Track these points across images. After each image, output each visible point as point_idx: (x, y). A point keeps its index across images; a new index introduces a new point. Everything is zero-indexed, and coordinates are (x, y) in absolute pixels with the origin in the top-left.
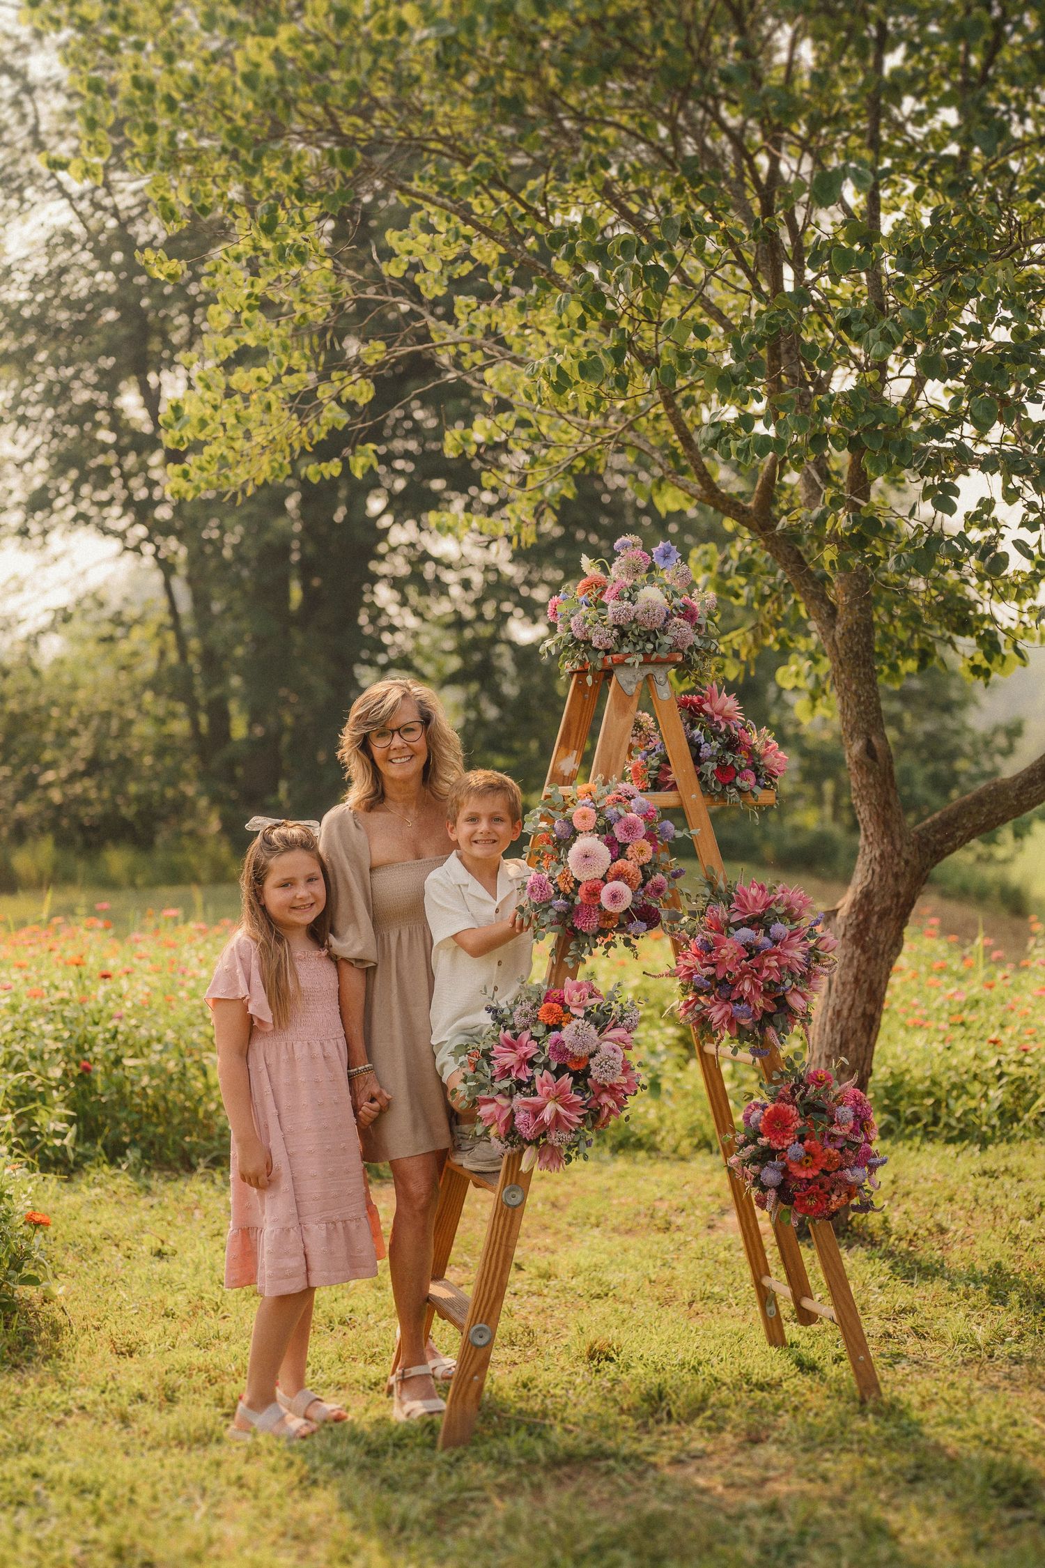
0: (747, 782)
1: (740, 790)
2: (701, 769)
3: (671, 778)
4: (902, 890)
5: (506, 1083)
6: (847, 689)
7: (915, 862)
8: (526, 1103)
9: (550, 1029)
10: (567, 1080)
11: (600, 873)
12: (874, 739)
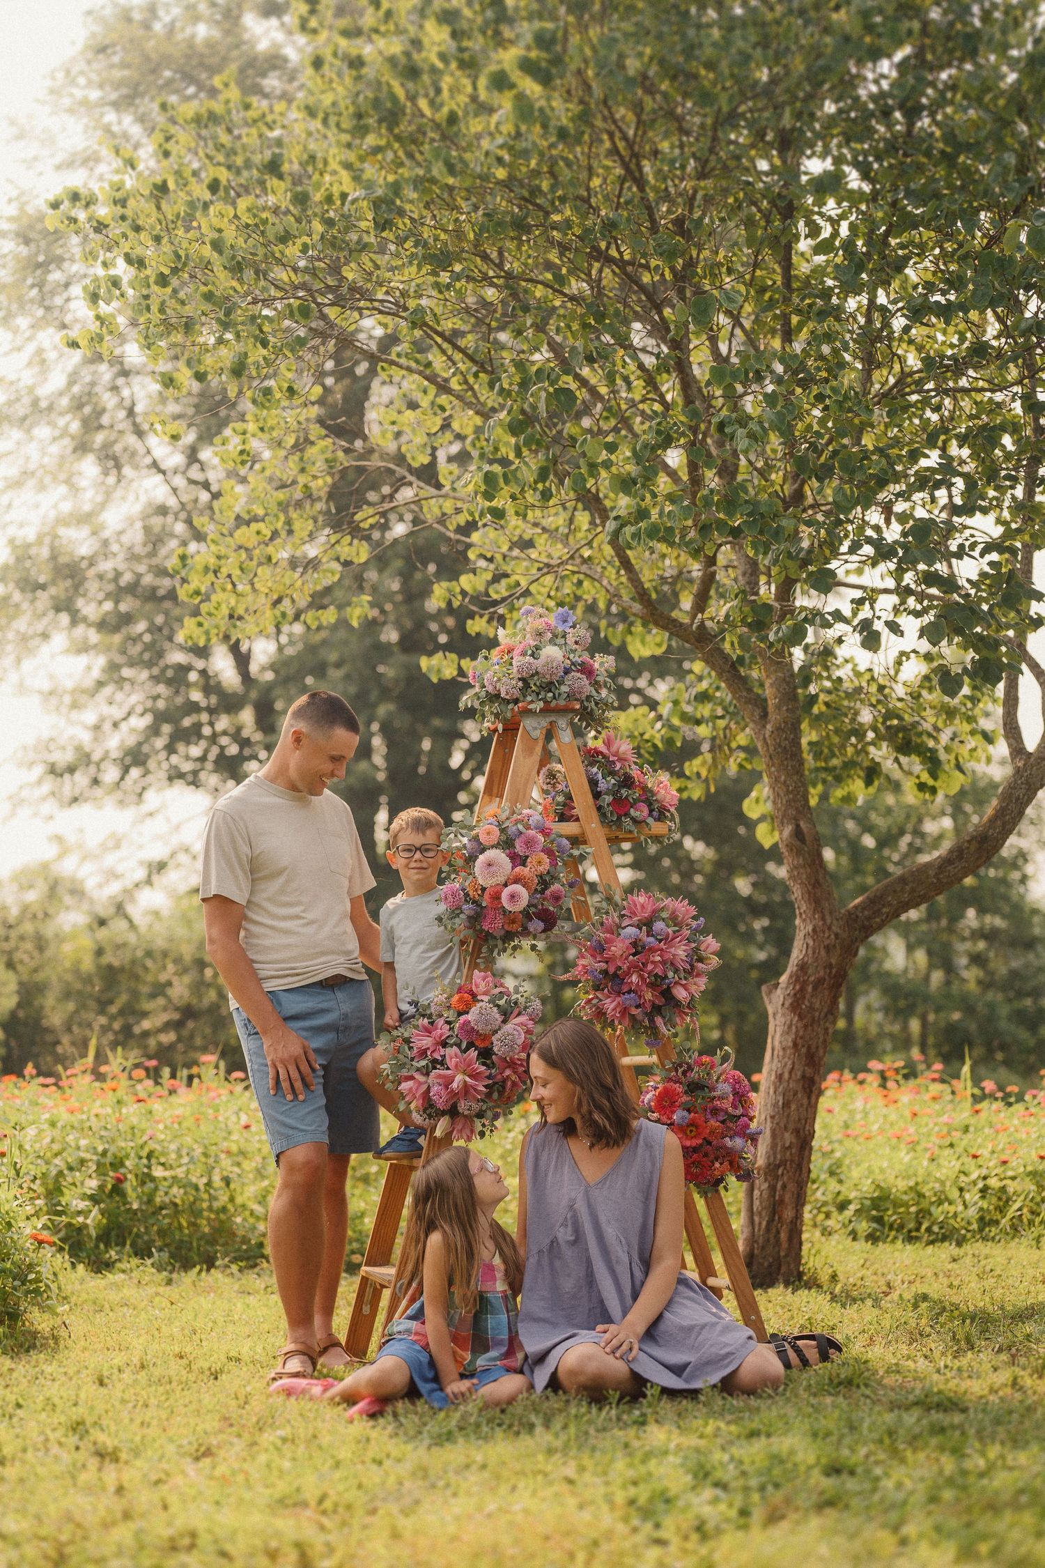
0: (640, 812)
1: (634, 821)
2: (600, 802)
3: (575, 812)
4: (833, 961)
5: (423, 1063)
6: (777, 779)
7: (845, 935)
8: (439, 1076)
9: (460, 1014)
10: (473, 1053)
11: (502, 880)
12: (802, 824)
